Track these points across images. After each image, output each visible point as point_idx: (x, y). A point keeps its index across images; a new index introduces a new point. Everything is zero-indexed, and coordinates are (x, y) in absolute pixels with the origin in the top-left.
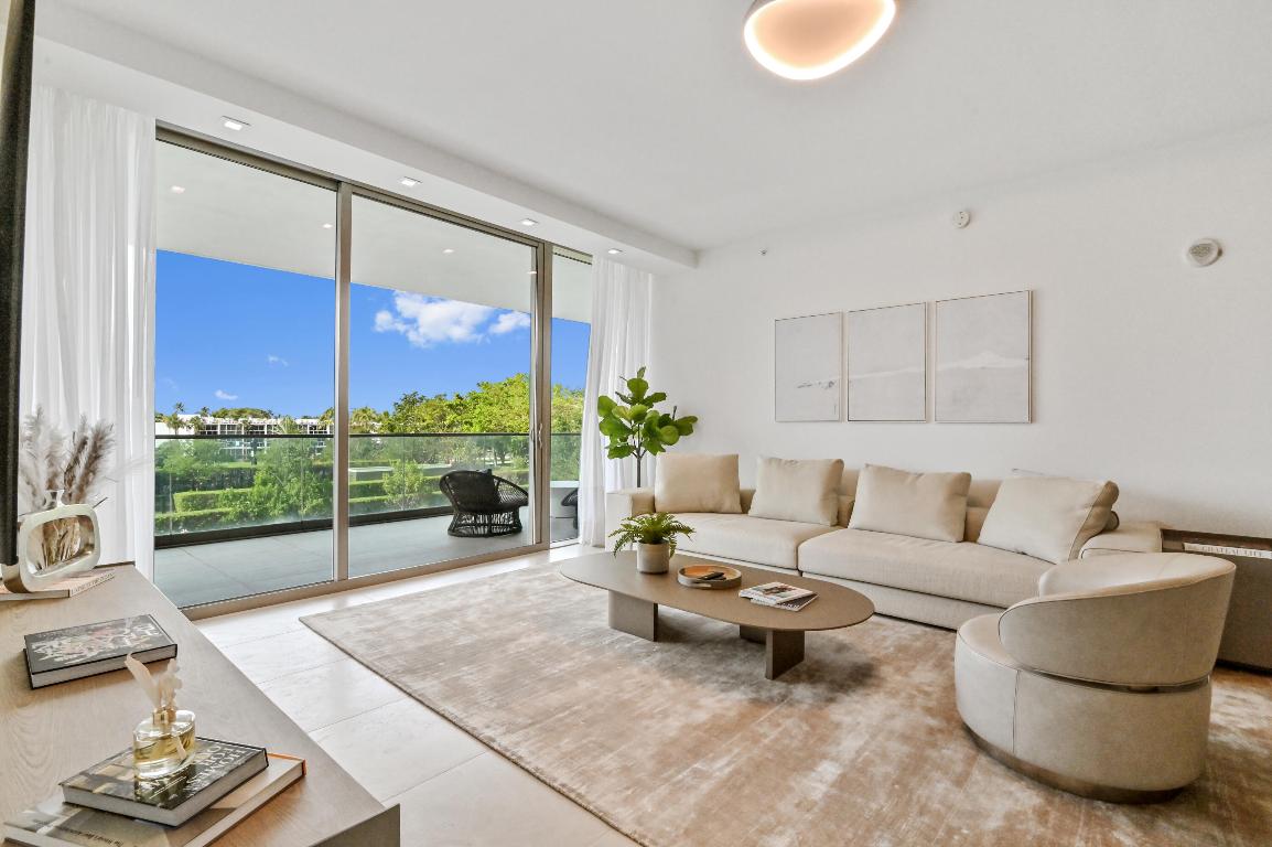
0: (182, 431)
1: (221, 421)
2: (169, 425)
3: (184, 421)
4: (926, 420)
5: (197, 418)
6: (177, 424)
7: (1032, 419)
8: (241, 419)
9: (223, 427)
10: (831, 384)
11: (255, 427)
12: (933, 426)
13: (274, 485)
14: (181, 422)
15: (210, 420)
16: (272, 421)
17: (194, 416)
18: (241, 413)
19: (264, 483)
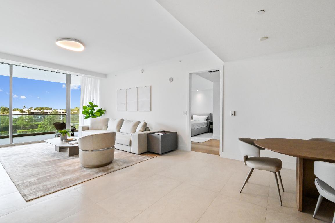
0: (24, 114)
1: (35, 111)
2: (20, 112)
3: (25, 111)
4: (138, 111)
5: (29, 110)
6: (22, 112)
7: (151, 111)
8: (41, 110)
9: (36, 112)
10: (125, 103)
11: (46, 113)
12: (138, 112)
13: (43, 128)
14: (24, 111)
15: (32, 111)
16: (51, 111)
17: (28, 109)
18: (42, 108)
19: (41, 127)
